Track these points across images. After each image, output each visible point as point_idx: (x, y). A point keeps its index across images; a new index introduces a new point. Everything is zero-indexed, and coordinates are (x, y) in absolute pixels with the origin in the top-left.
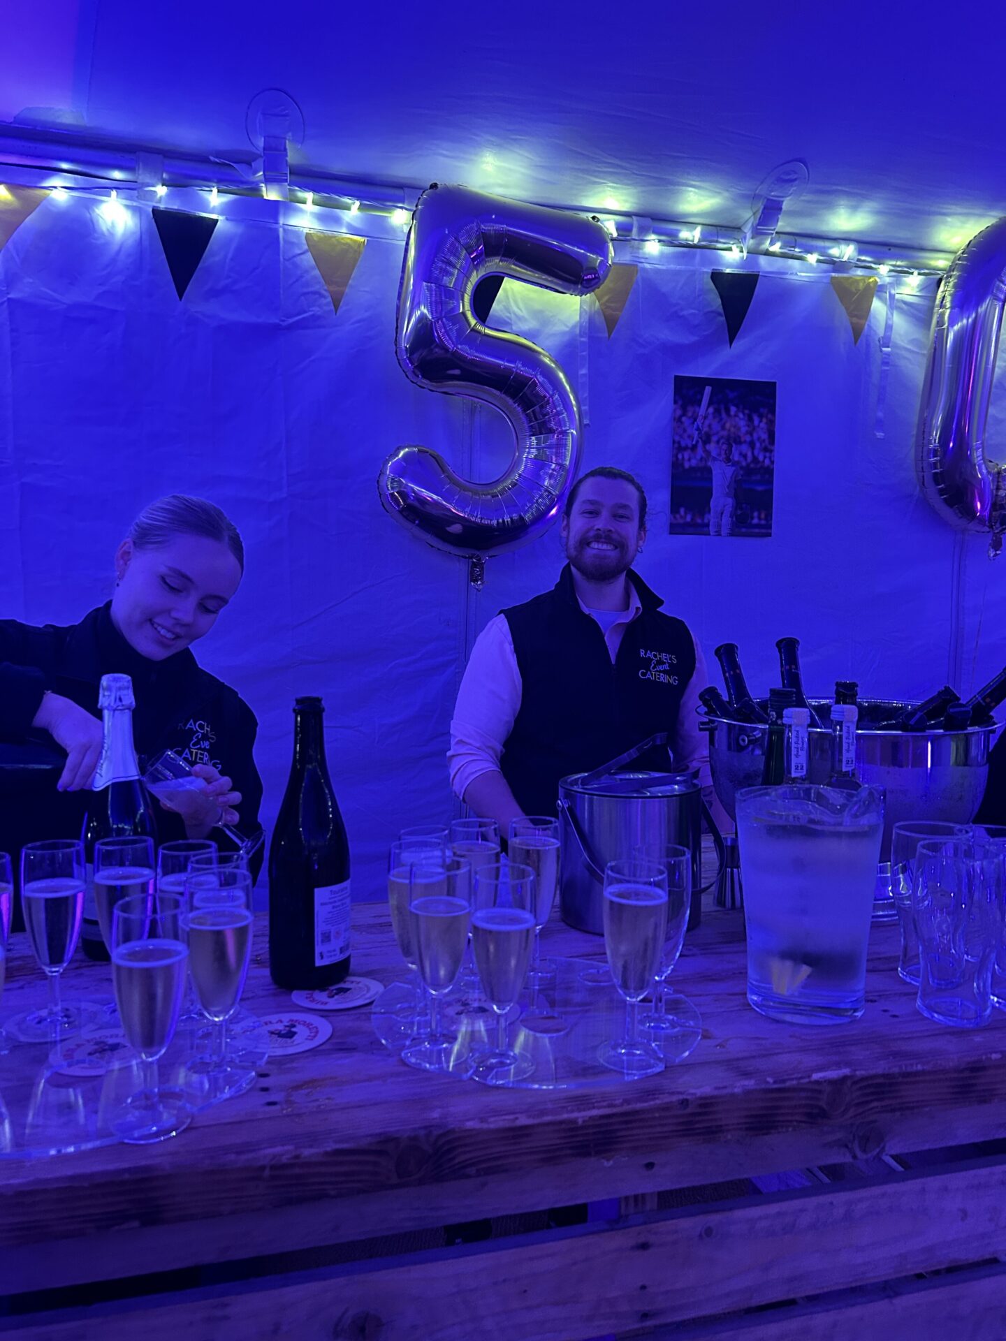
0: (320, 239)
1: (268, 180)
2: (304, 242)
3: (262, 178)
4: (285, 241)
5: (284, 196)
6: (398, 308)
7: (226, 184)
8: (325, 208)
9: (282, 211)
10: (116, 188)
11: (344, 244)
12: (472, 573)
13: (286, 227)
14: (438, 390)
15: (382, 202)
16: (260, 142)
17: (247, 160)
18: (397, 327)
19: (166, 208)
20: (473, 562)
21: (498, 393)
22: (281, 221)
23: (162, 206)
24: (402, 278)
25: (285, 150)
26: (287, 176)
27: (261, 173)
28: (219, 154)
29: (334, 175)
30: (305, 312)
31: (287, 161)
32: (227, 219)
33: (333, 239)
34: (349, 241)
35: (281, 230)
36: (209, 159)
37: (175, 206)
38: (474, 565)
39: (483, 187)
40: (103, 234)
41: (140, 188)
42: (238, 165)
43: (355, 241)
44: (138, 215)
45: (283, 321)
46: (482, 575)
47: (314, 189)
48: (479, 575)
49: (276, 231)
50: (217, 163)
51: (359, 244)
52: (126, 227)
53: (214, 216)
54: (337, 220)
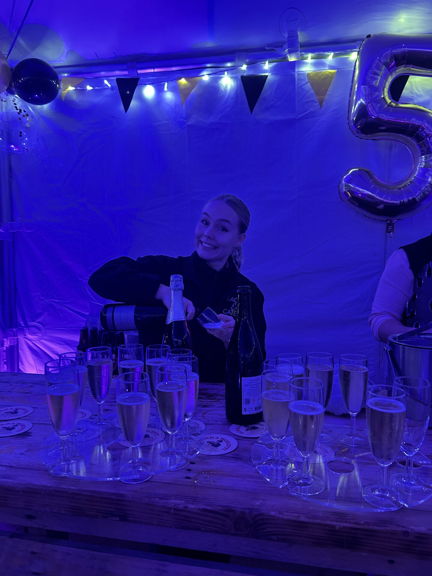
0: (315, 75)
1: (290, 52)
2: (307, 78)
3: (287, 52)
4: (298, 79)
5: (298, 57)
6: (349, 101)
7: (271, 58)
8: (316, 60)
9: (297, 65)
10: (227, 70)
11: (325, 75)
12: (387, 228)
13: (298, 72)
14: (370, 139)
15: (345, 51)
16: (286, 35)
17: (280, 45)
18: (349, 111)
19: (247, 75)
20: (388, 223)
21: (402, 135)
22: (296, 70)
23: (245, 74)
24: (352, 86)
25: (297, 36)
26: (298, 48)
27: (287, 50)
28: (269, 46)
29: (322, 43)
30: (307, 111)
31: (298, 41)
32: (272, 74)
33: (320, 74)
34: (327, 73)
35: (296, 74)
36: (265, 49)
37: (251, 73)
38: (389, 224)
39: (398, 31)
40: (222, 91)
41: (236, 68)
42: (277, 48)
43: (331, 73)
44: (236, 80)
45: (297, 117)
46: (393, 229)
47: (312, 51)
48: (391, 230)
49: (294, 75)
50: (269, 50)
51: (332, 74)
52: (231, 85)
53: (267, 74)
54: (322, 64)
